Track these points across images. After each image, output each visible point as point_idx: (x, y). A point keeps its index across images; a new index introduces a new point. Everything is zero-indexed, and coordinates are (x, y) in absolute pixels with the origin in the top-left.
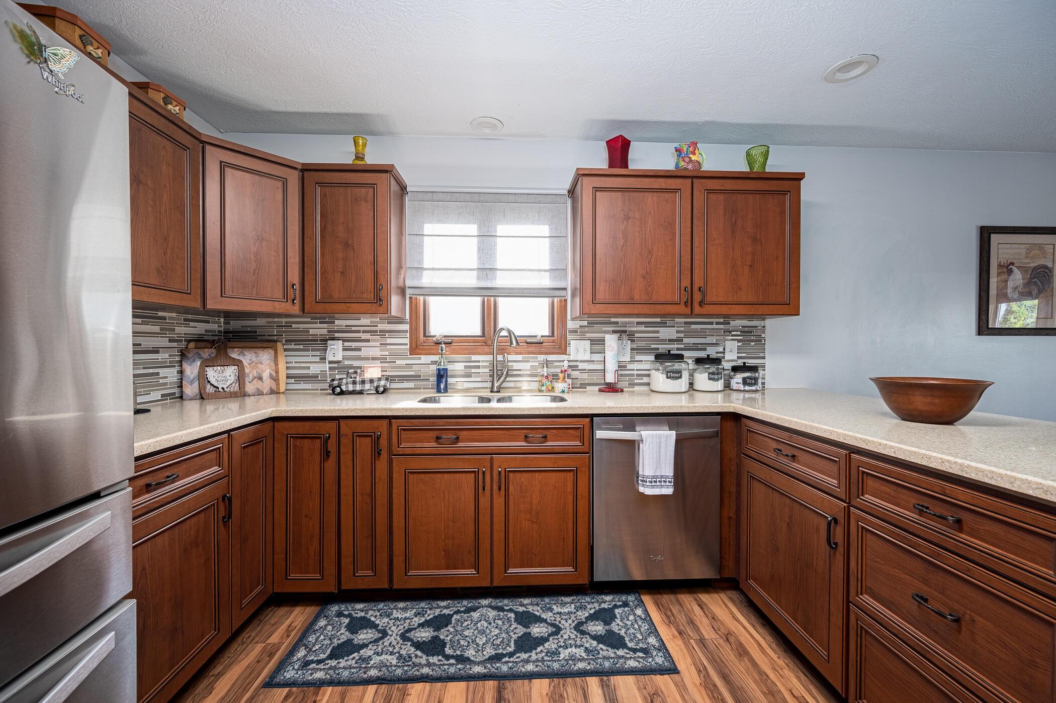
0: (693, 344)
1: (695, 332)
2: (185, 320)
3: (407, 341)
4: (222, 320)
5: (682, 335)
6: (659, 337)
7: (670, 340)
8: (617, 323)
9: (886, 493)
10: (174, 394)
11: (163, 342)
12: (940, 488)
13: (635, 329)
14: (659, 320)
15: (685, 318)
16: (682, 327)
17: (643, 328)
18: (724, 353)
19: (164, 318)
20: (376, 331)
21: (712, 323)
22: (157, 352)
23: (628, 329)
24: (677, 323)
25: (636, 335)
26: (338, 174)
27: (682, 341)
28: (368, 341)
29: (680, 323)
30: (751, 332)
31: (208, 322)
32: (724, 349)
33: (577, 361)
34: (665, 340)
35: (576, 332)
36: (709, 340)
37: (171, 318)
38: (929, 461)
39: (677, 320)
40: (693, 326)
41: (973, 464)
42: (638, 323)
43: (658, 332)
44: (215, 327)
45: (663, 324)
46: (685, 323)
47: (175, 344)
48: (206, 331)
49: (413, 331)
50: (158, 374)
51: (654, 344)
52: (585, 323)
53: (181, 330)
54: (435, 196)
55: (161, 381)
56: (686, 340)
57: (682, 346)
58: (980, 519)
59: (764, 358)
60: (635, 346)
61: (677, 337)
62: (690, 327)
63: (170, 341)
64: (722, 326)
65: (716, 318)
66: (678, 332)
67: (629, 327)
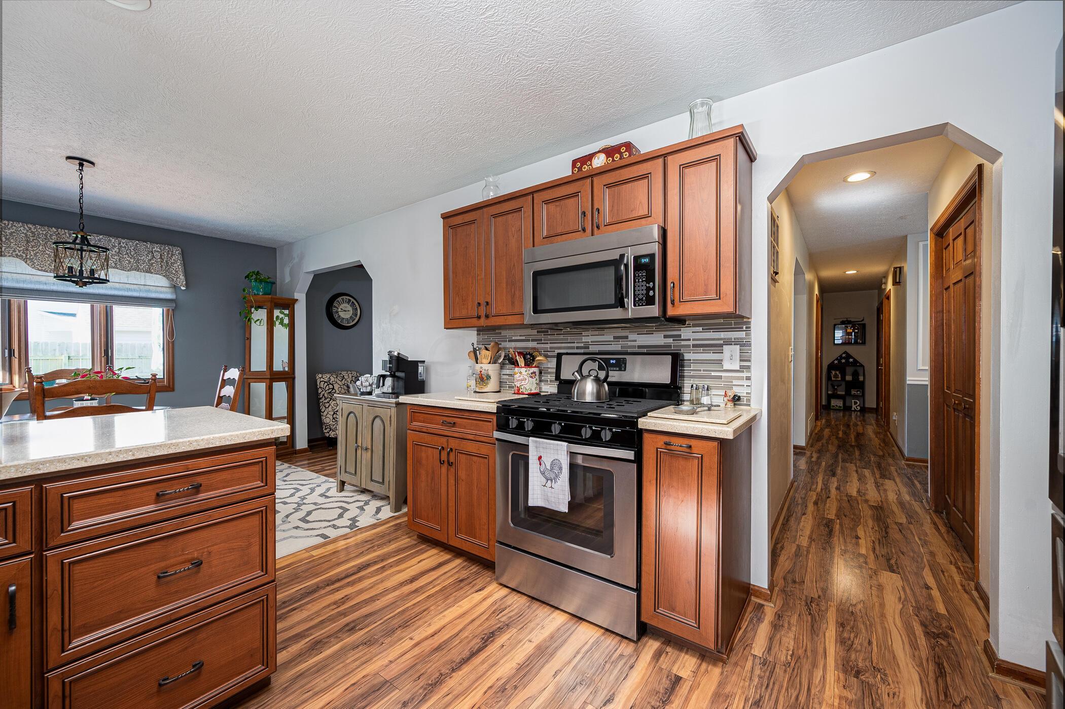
9: (109, 505)
12: (184, 467)
38: (177, 447)
41: (217, 435)
58: (213, 475)
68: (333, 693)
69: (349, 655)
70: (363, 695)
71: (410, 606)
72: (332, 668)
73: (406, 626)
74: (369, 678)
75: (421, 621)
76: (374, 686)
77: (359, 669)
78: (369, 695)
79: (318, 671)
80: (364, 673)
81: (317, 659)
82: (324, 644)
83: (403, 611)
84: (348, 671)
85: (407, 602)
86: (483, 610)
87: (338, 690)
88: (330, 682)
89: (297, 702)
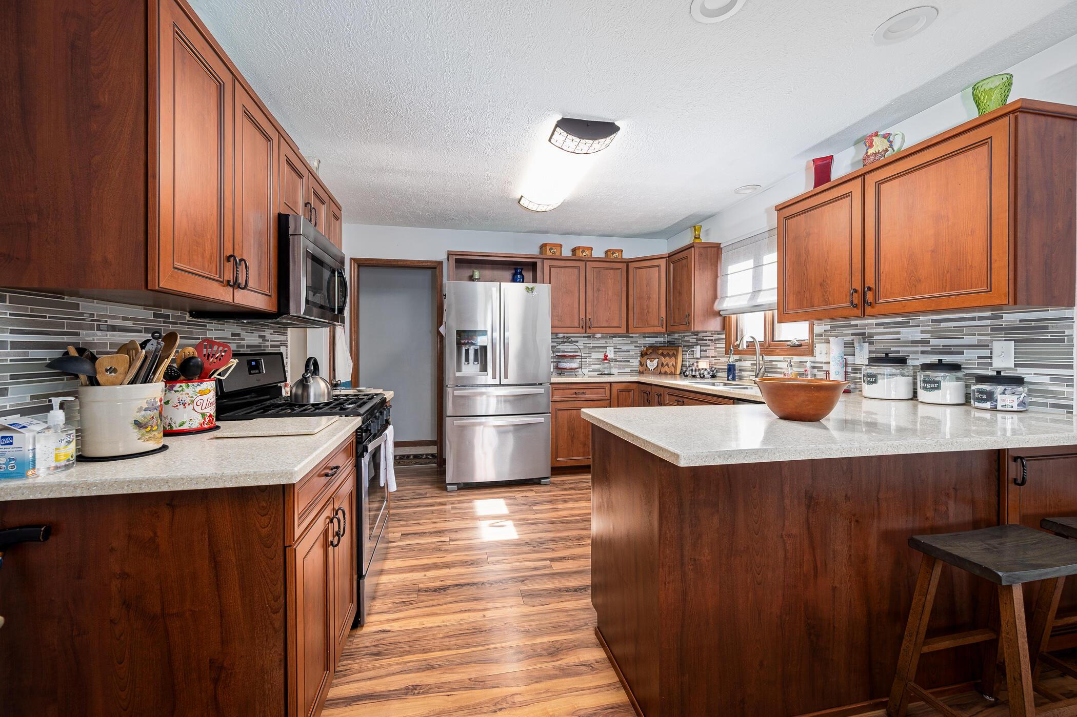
0: (943, 346)
1: (945, 331)
2: (643, 337)
3: (724, 345)
4: (666, 336)
5: (929, 336)
6: (900, 339)
7: (913, 342)
8: (856, 325)
10: (637, 370)
11: (632, 347)
13: (874, 331)
14: (900, 319)
15: (932, 315)
16: (929, 326)
17: (882, 330)
18: (991, 357)
19: (633, 337)
20: (712, 340)
21: (973, 319)
22: (629, 352)
23: (867, 331)
24: (923, 321)
25: (876, 337)
26: (677, 255)
27: (929, 342)
28: (709, 346)
29: (927, 321)
30: (1046, 327)
31: (657, 337)
32: (991, 353)
33: (821, 363)
34: (907, 342)
35: (821, 336)
36: (967, 340)
37: (636, 337)
39: (922, 318)
40: (943, 325)
42: (876, 324)
43: (899, 333)
44: (662, 339)
45: (905, 324)
46: (933, 321)
47: (638, 348)
48: (655, 342)
49: (728, 341)
50: (629, 361)
51: (893, 347)
52: (828, 327)
53: (641, 342)
54: (734, 246)
55: (630, 364)
56: (932, 342)
57: (929, 349)
59: (1071, 367)
60: (873, 349)
61: (922, 339)
62: (940, 325)
63: (635, 347)
64: (988, 322)
65: (980, 311)
66: (922, 332)
67: (868, 329)
68: (556, 606)
69: (533, 627)
70: (540, 597)
71: (454, 649)
72: (550, 623)
73: (477, 629)
74: (531, 604)
75: (462, 627)
76: (532, 598)
77: (533, 613)
78: (537, 594)
79: (560, 626)
80: (532, 609)
81: (558, 637)
82: (547, 649)
83: (463, 647)
84: (541, 615)
85: (450, 657)
86: (414, 611)
87: (552, 606)
88: (555, 614)
89: (579, 612)
